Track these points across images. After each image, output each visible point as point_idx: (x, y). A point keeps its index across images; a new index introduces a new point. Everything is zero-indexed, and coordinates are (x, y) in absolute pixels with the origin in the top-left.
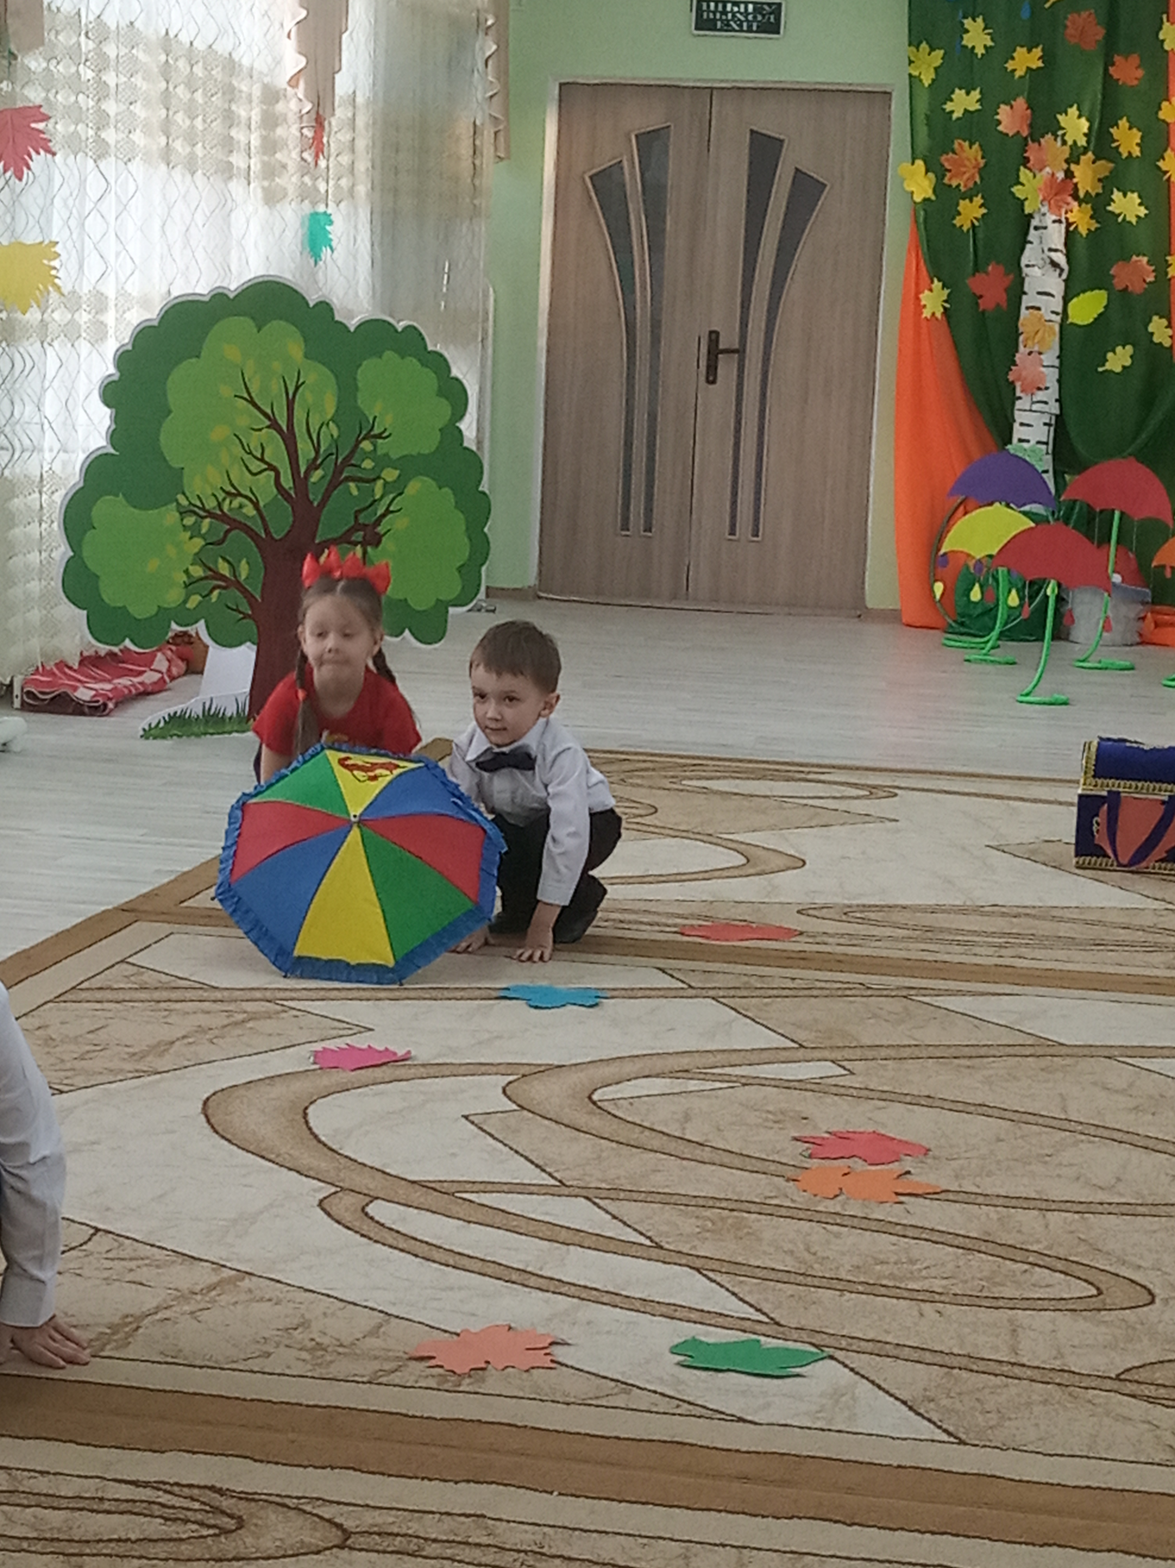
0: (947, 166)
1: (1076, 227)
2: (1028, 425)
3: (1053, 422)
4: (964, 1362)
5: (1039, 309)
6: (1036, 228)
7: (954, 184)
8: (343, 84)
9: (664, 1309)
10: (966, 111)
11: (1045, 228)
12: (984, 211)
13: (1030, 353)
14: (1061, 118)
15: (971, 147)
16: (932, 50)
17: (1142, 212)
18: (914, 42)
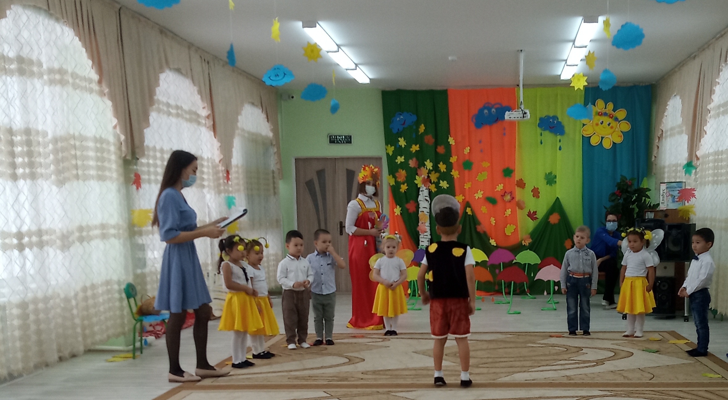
0: (397, 176)
1: (431, 191)
2: (423, 242)
3: (429, 240)
5: (423, 212)
6: (421, 191)
7: (399, 180)
8: (234, 161)
10: (401, 162)
11: (423, 191)
12: (407, 187)
13: (422, 223)
14: (425, 162)
15: (403, 170)
16: (391, 146)
17: (448, 186)
18: (387, 144)
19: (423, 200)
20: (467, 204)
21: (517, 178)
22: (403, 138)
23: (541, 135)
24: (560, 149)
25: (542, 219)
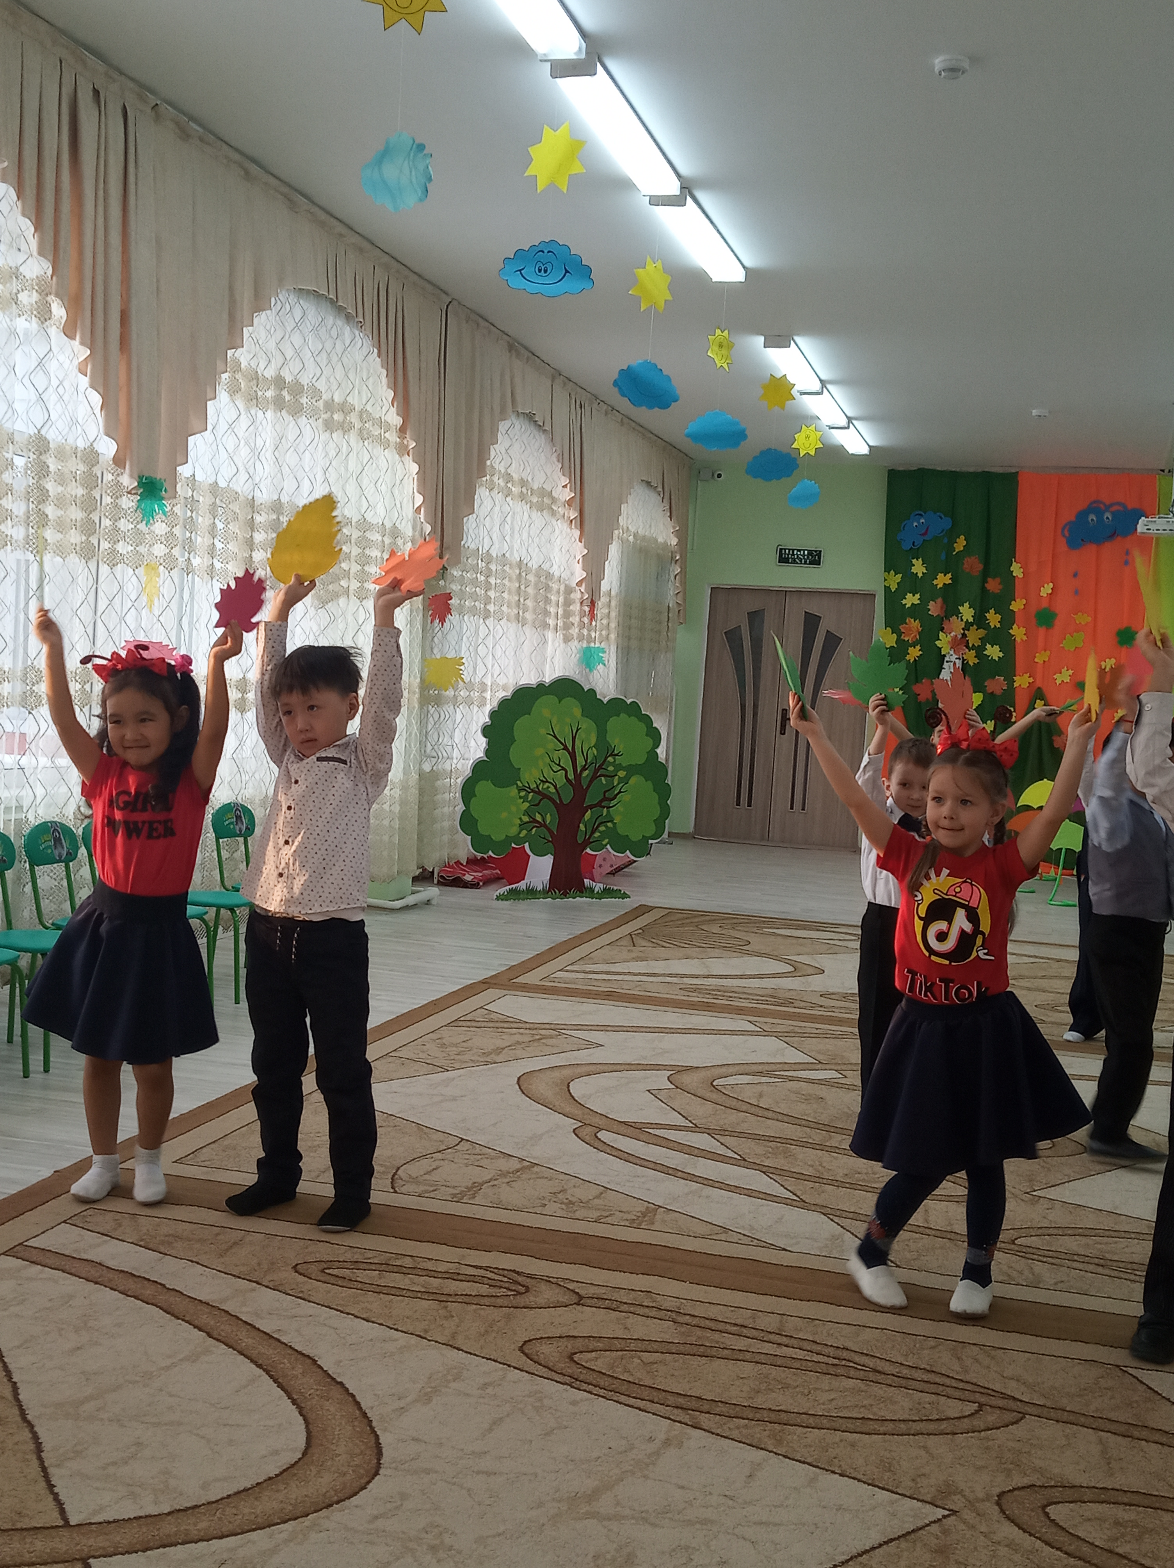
0: (903, 630)
1: (967, 661)
6: (947, 661)
7: (906, 639)
8: (605, 586)
9: (746, 1192)
10: (913, 604)
11: (951, 661)
12: (921, 652)
14: (960, 608)
15: (915, 622)
16: (896, 574)
17: (1001, 654)
18: (887, 570)
20: (1038, 693)
22: (920, 560)
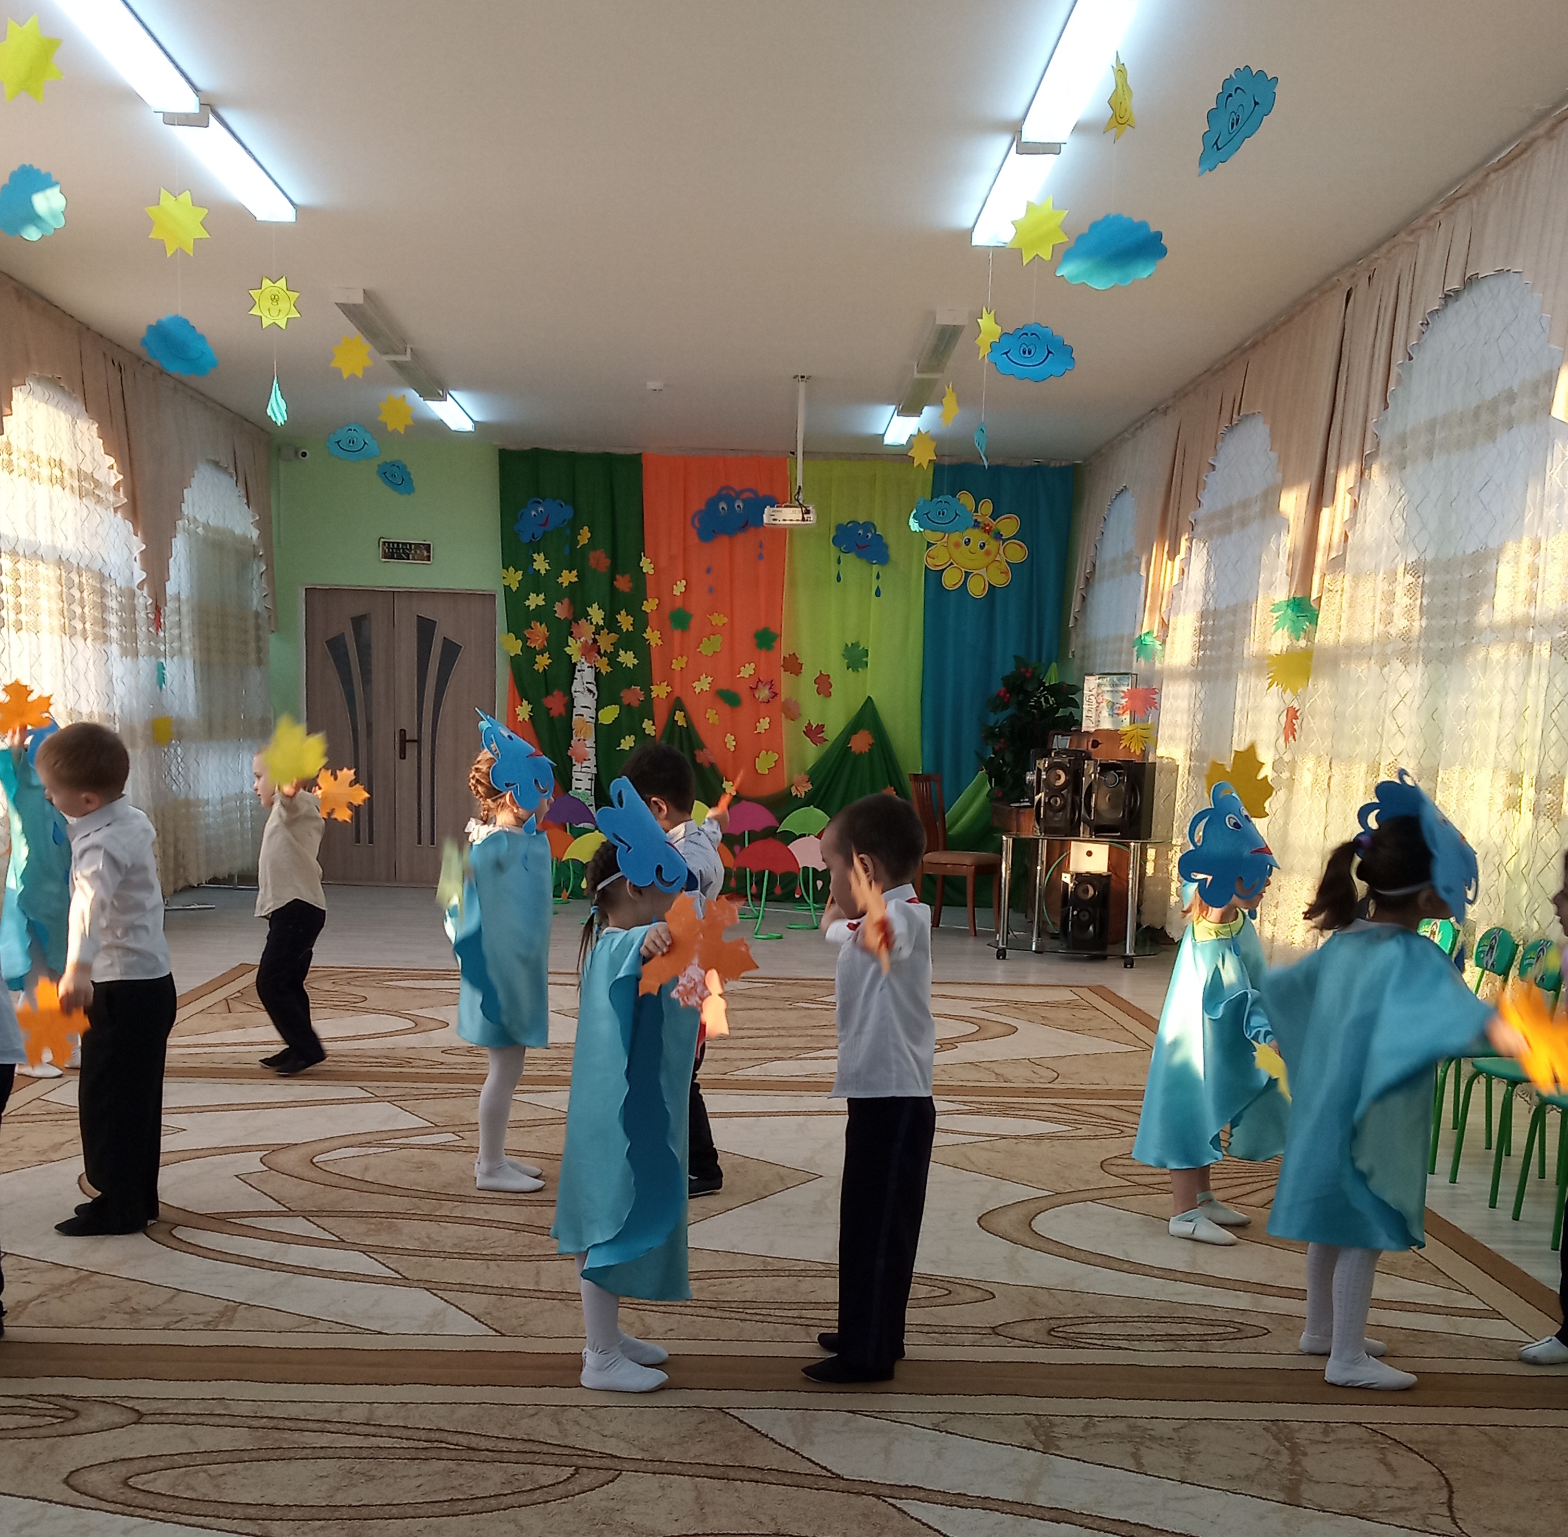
0: (528, 636)
1: (600, 670)
2: (581, 780)
3: (593, 778)
4: (509, 1291)
5: (582, 715)
6: (579, 671)
7: (533, 646)
8: (171, 588)
9: (343, 1276)
10: (537, 605)
11: (583, 670)
12: (550, 661)
13: (579, 740)
14: (589, 609)
15: (541, 624)
16: (516, 571)
17: (636, 662)
18: (505, 567)
19: (582, 690)
20: (678, 704)
21: (784, 653)
22: (542, 554)
23: (839, 562)
24: (878, 593)
25: (833, 744)
